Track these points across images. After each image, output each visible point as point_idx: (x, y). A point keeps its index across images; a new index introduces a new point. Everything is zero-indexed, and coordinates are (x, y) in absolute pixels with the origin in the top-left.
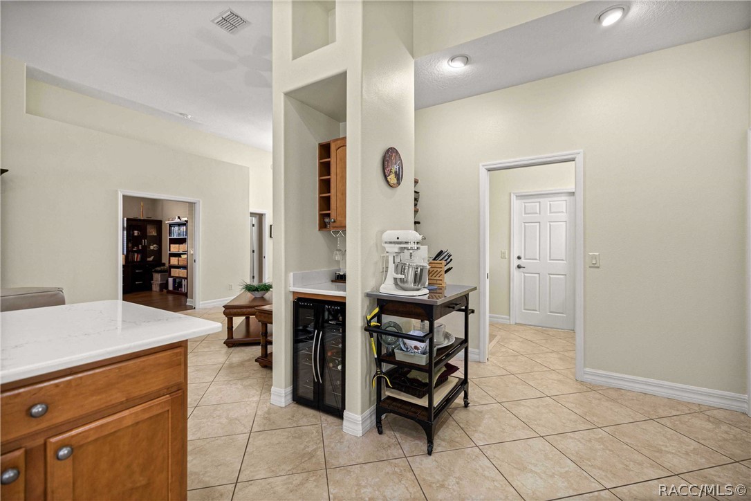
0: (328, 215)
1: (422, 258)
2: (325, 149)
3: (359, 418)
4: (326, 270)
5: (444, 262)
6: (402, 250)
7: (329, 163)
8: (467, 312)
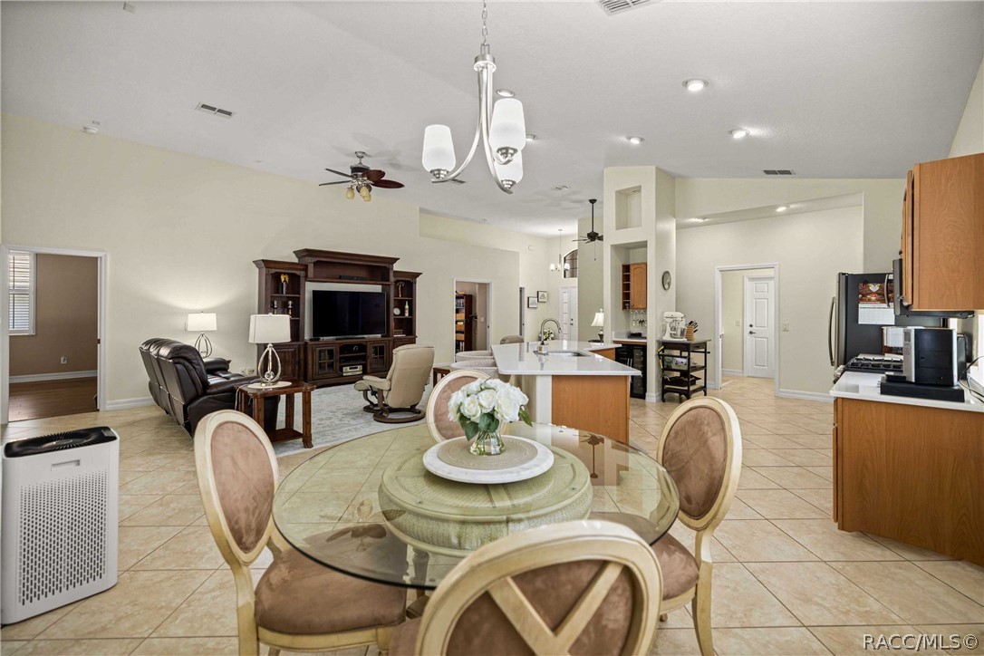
0: (629, 303)
1: (683, 325)
2: (626, 268)
3: (654, 394)
4: (624, 331)
5: (694, 327)
6: (674, 321)
7: (629, 276)
8: (705, 352)
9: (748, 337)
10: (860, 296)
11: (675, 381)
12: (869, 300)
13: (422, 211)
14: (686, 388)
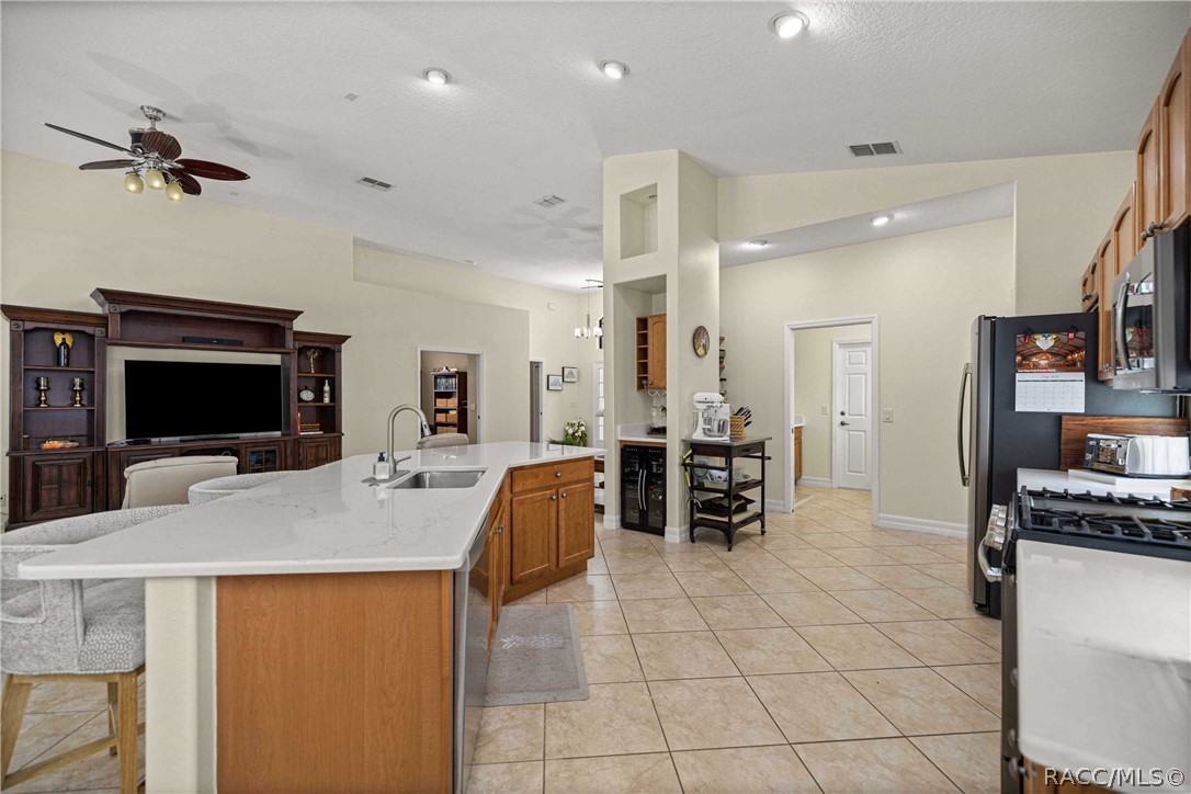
0: (646, 378)
1: (725, 413)
2: (643, 323)
3: (677, 530)
4: (642, 424)
5: (744, 417)
6: (709, 407)
7: (646, 335)
8: (763, 458)
9: (838, 431)
10: (1019, 358)
11: (710, 507)
12: (1036, 366)
13: (357, 242)
14: (726, 519)
